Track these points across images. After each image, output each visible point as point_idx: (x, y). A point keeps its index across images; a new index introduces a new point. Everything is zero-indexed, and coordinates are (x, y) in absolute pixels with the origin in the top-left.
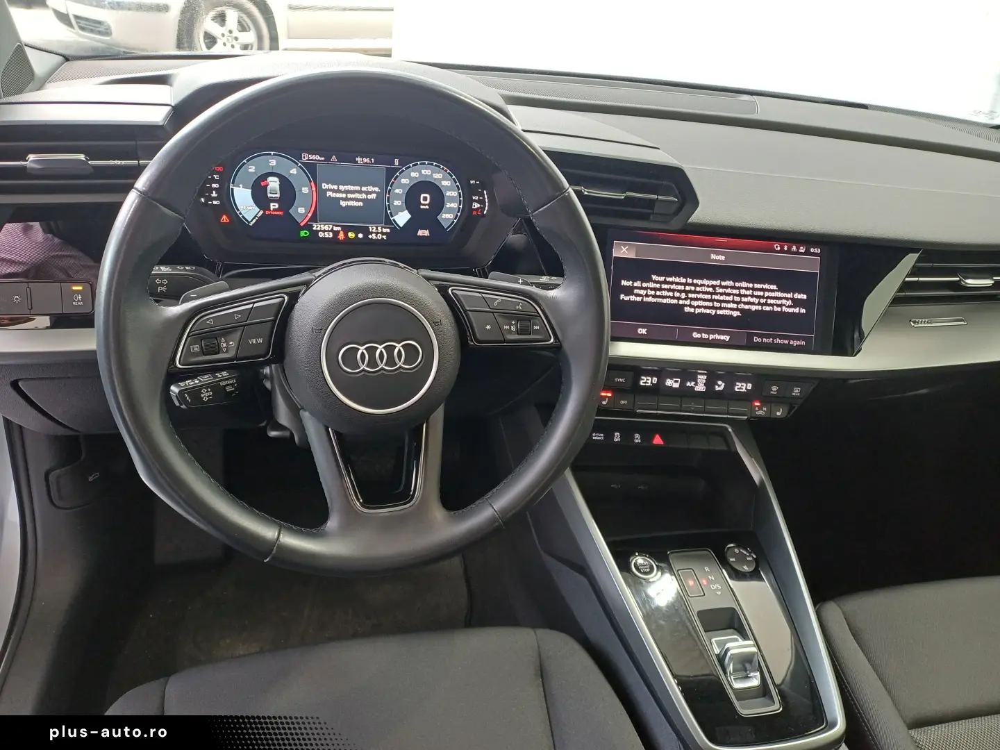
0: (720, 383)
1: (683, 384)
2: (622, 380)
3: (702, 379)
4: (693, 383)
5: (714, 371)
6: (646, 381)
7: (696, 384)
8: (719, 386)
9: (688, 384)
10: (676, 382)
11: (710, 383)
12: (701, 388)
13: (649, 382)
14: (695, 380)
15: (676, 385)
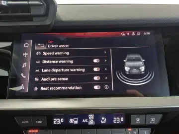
0: (103, 118)
1: (80, 121)
2: (40, 122)
3: (91, 116)
4: (86, 120)
5: (98, 113)
6: (57, 121)
7: (88, 120)
8: (103, 120)
9: (84, 121)
10: (76, 120)
11: (97, 119)
12: (92, 122)
13: (59, 121)
14: (88, 118)
15: (76, 122)
